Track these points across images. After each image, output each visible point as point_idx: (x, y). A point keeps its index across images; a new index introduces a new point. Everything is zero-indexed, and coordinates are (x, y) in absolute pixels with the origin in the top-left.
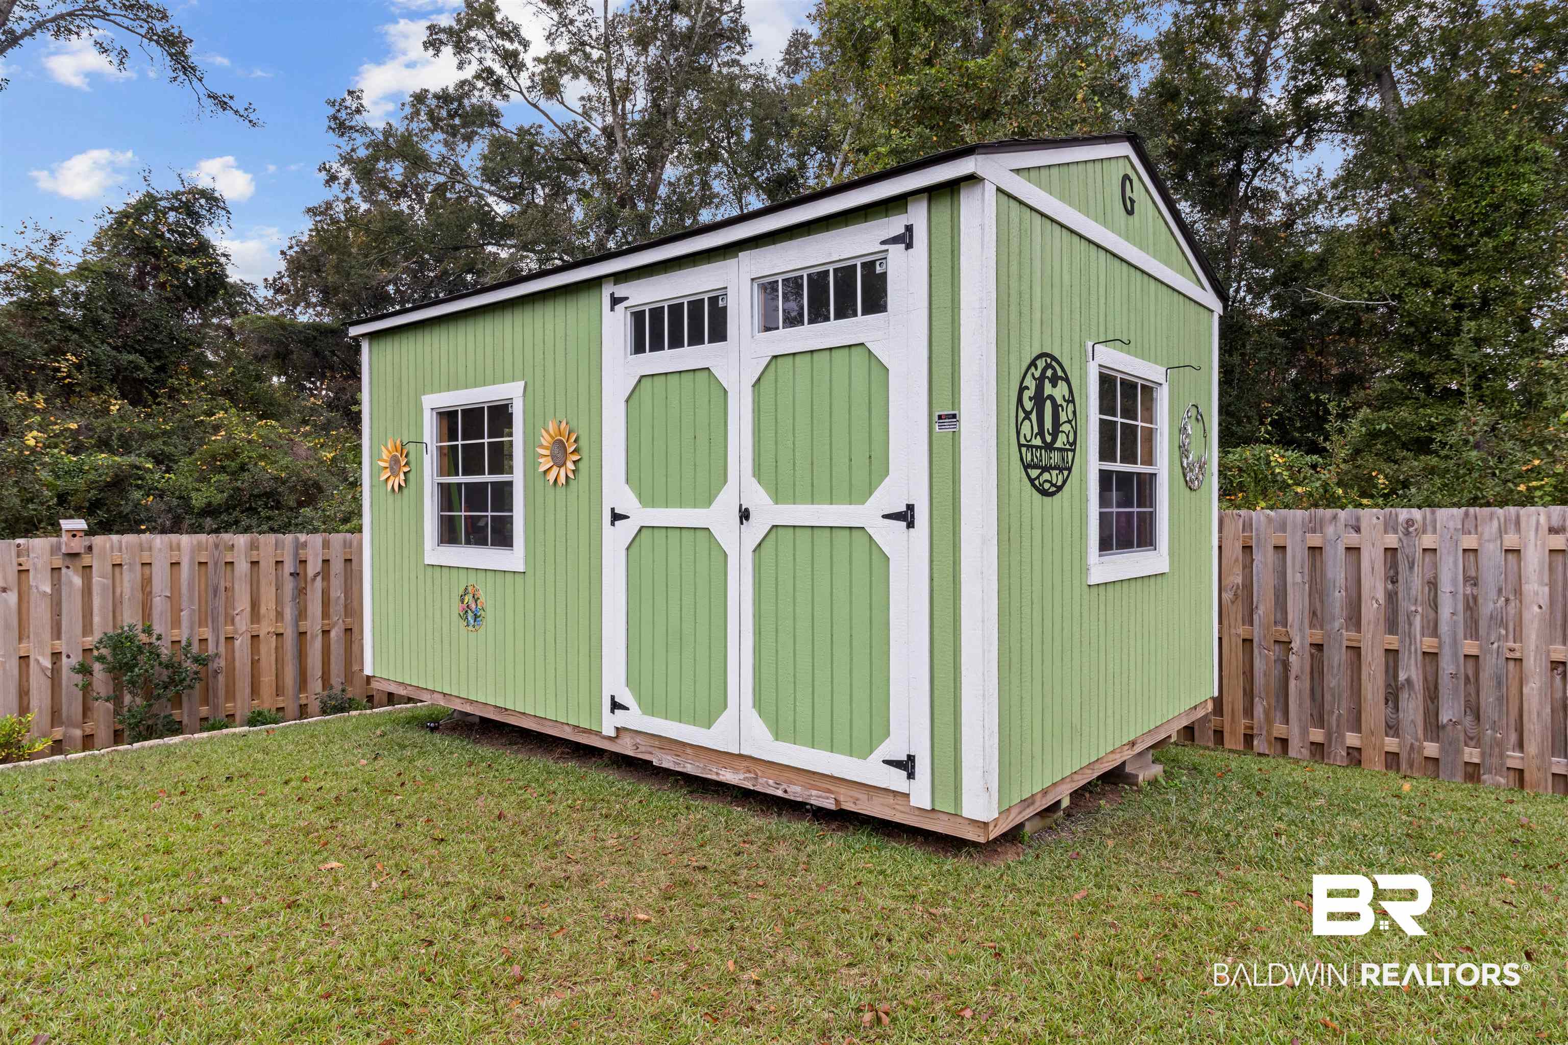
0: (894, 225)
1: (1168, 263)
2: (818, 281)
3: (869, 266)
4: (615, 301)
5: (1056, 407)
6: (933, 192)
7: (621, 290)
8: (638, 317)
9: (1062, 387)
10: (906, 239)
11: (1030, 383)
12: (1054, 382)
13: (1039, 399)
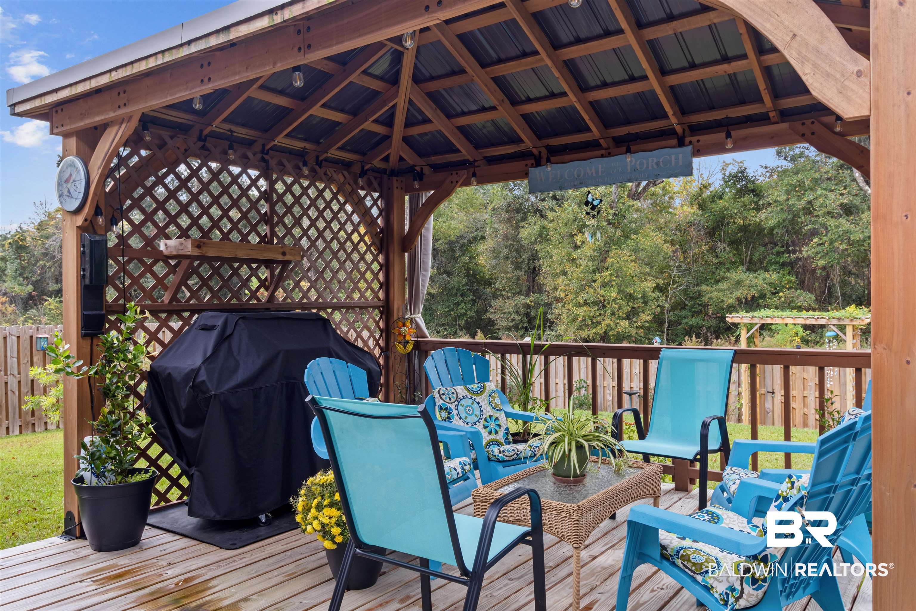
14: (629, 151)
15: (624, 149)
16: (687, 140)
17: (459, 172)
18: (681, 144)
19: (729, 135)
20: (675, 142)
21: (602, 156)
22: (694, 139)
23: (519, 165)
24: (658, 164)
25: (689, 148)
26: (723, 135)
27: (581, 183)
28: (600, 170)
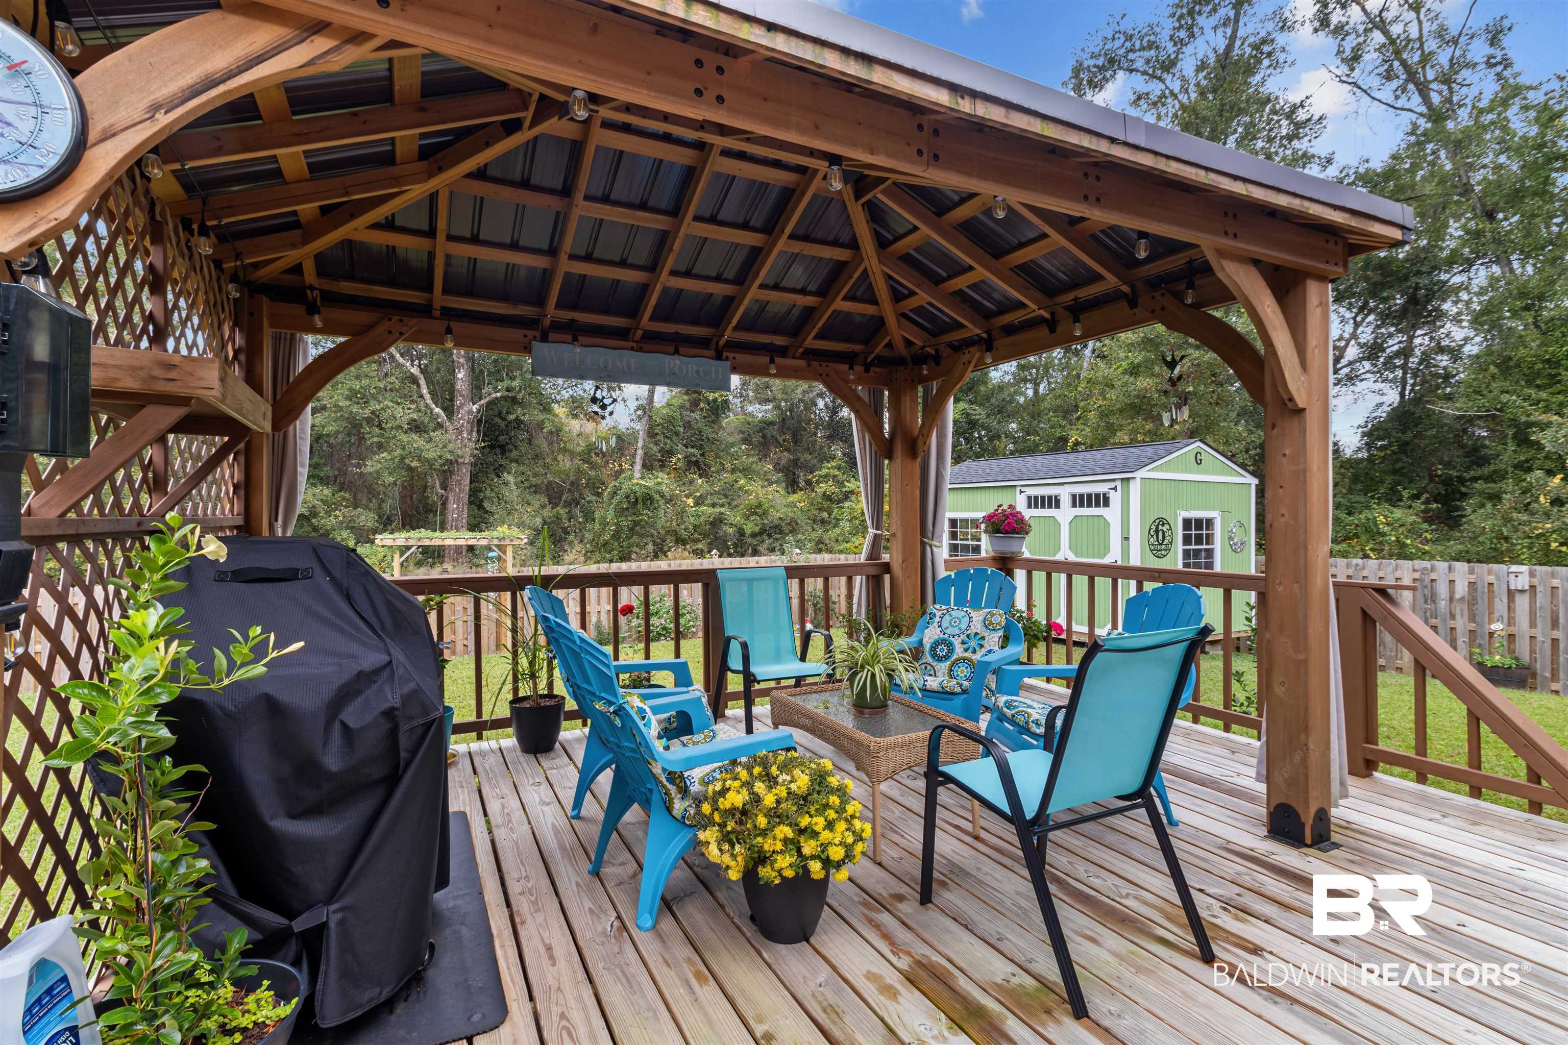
0: (1112, 485)
1: (1227, 475)
2: (1089, 496)
3: (1104, 495)
4: (1021, 492)
5: (1164, 533)
6: (1122, 479)
7: (1023, 489)
8: (1029, 498)
9: (1167, 527)
10: (1115, 489)
11: (1154, 527)
12: (1163, 525)
13: (1157, 531)
14: (676, 352)
15: (672, 349)
16: (725, 354)
17: (405, 319)
18: (719, 357)
19: (772, 361)
20: (711, 353)
21: (632, 349)
22: (731, 355)
23: (516, 334)
24: (698, 372)
25: (728, 364)
26: (767, 359)
27: (609, 376)
28: (633, 365)
